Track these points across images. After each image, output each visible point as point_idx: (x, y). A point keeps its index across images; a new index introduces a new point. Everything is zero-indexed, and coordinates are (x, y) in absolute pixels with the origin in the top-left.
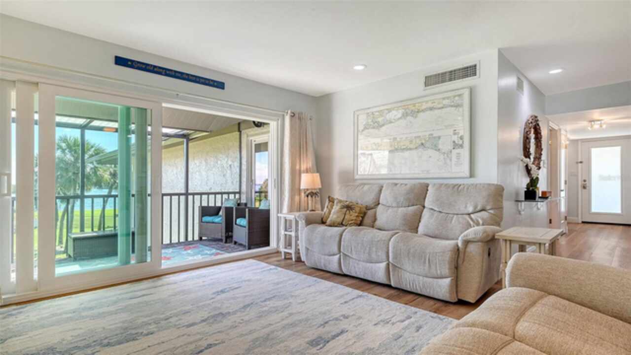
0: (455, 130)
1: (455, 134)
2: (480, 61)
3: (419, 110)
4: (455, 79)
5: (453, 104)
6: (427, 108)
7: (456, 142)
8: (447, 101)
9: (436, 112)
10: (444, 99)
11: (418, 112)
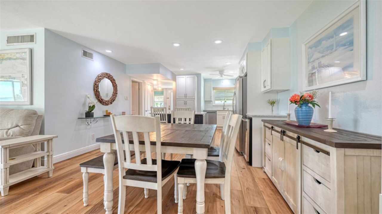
0: (23, 75)
1: (23, 77)
2: (36, 33)
3: (3, 58)
4: (24, 42)
5: (21, 57)
6: (7, 58)
7: (24, 82)
8: (19, 55)
9: (13, 61)
10: (17, 53)
11: (2, 60)
